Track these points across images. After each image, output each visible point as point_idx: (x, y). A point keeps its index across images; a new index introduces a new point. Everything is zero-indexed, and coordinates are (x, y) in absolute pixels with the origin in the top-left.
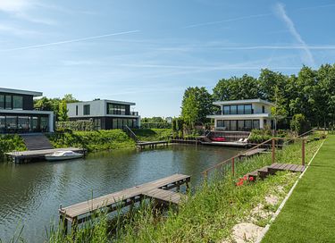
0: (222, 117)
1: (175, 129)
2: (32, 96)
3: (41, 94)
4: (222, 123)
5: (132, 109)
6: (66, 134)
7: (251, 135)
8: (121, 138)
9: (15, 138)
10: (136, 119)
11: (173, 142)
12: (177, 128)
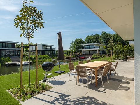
0: (84, 50)
1: (67, 54)
2: (15, 43)
3: (18, 43)
4: (84, 52)
5: (52, 47)
6: (27, 56)
7: (93, 56)
8: (47, 58)
9: (8, 58)
10: (54, 51)
11: (66, 59)
12: (68, 54)
